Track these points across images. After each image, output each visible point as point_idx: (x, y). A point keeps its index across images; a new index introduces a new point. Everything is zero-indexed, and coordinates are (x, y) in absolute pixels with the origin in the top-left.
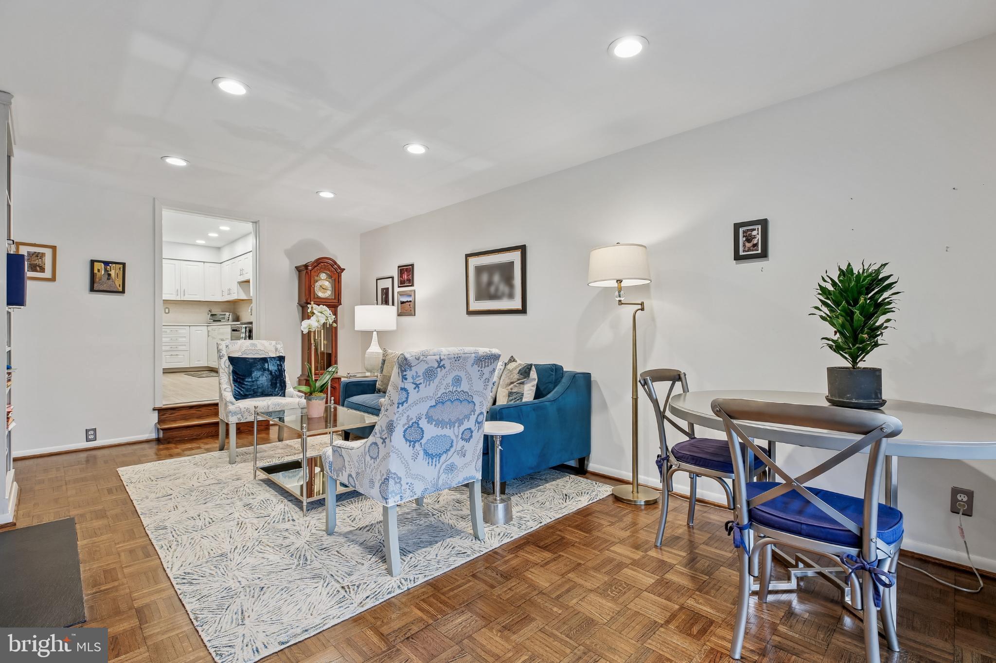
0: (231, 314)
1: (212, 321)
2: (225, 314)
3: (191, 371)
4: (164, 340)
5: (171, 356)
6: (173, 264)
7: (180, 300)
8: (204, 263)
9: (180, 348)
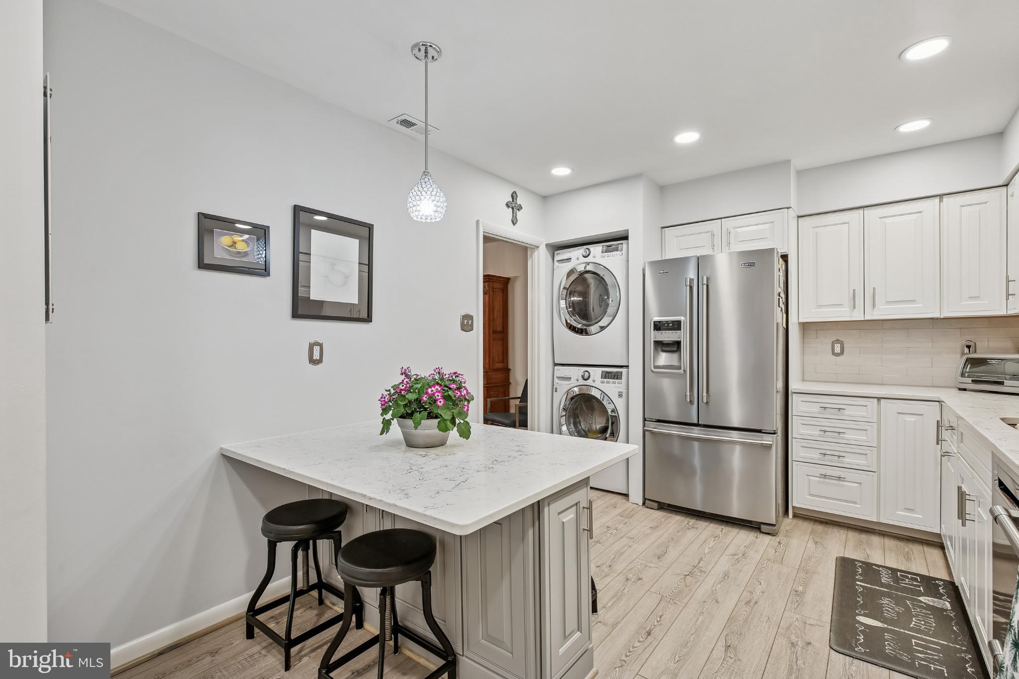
1: (969, 380)
3: (883, 534)
4: (802, 431)
5: (822, 480)
6: (844, 223)
7: (863, 319)
8: (941, 201)
9: (849, 460)
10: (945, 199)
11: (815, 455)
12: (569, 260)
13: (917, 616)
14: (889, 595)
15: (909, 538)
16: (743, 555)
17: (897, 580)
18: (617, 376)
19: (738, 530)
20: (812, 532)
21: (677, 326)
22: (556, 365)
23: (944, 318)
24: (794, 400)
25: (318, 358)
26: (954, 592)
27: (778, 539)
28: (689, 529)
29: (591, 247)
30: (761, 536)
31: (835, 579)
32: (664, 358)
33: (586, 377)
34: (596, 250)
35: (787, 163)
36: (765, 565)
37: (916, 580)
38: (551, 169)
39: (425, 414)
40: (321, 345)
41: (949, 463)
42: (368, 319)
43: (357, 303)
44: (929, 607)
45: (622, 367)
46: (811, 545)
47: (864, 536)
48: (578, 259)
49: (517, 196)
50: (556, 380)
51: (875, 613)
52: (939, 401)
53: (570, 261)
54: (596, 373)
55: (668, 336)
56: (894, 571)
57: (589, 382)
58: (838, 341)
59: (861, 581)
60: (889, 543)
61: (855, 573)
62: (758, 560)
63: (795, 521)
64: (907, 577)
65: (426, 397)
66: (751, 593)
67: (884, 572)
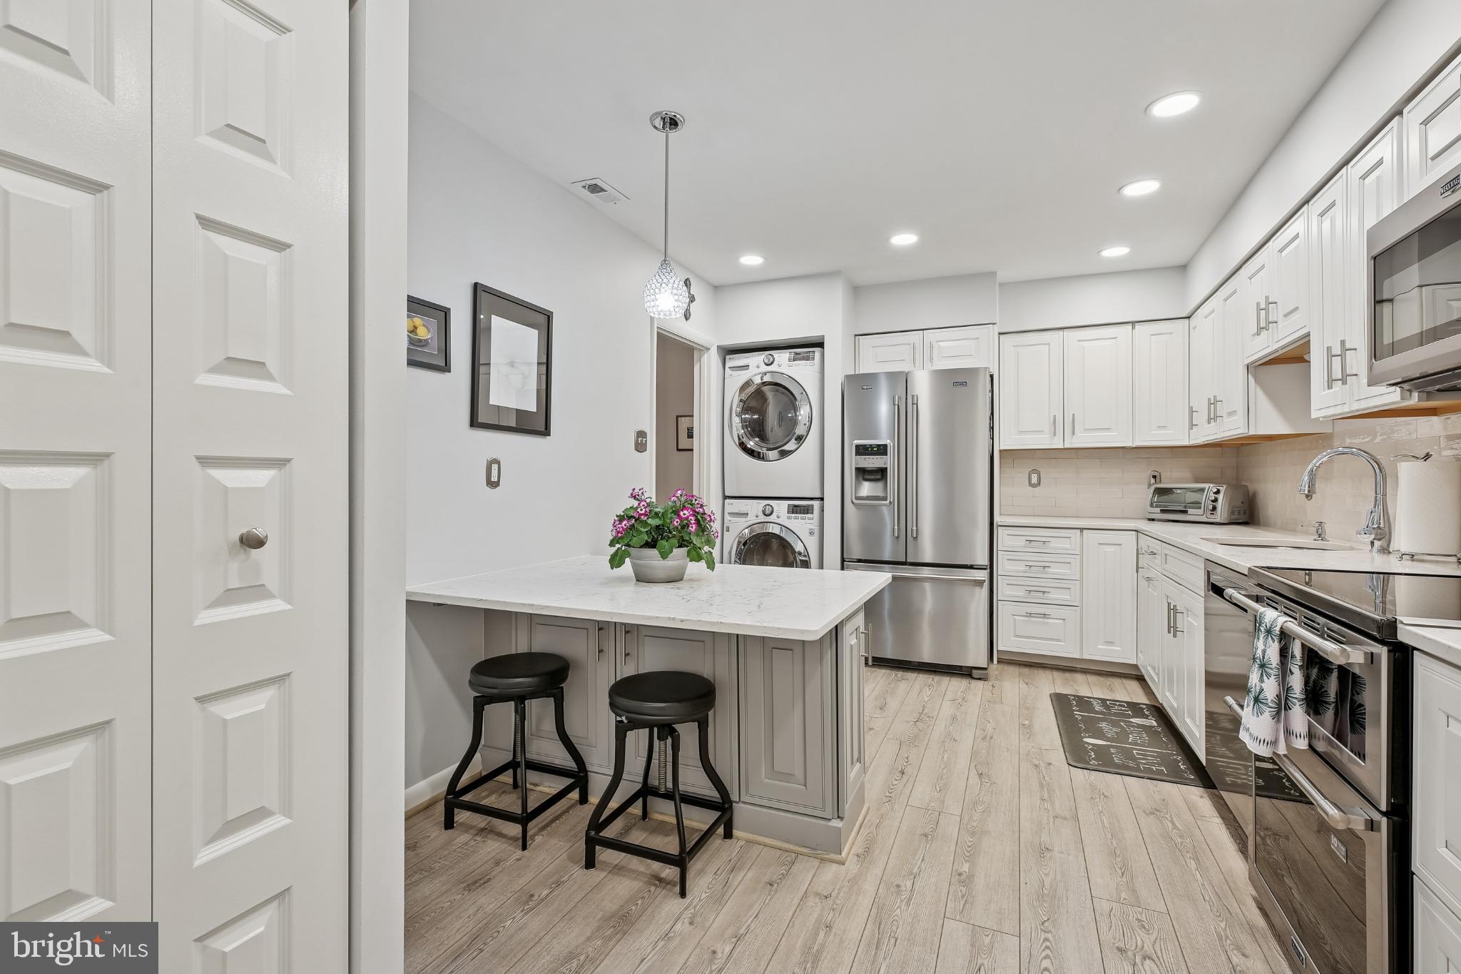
0: (1223, 489)
1: (1158, 510)
2: (1202, 490)
3: (1085, 671)
4: (1008, 567)
5: (1027, 619)
6: (1044, 344)
7: (1061, 446)
8: (1133, 328)
9: (1055, 596)
10: (1137, 327)
11: (1020, 593)
12: (746, 367)
13: (1132, 733)
14: (1104, 720)
15: (1108, 673)
16: (963, 699)
17: (1108, 707)
18: (807, 510)
19: (949, 678)
20: (1020, 675)
21: (882, 450)
22: (725, 497)
23: (1134, 448)
24: (1001, 534)
25: (496, 480)
26: (1159, 712)
27: (990, 683)
28: (899, 680)
29: (776, 354)
30: (973, 682)
31: (1055, 712)
32: (867, 489)
33: (767, 512)
34: (782, 357)
35: (993, 274)
36: (987, 706)
37: (1124, 706)
38: (738, 258)
39: (675, 541)
40: (498, 463)
41: (1150, 589)
42: (546, 432)
43: (535, 411)
44: (1139, 726)
45: (812, 499)
46: (1023, 686)
47: (1068, 675)
48: (758, 367)
49: (690, 285)
50: (727, 517)
51: (1099, 734)
52: (1135, 531)
53: (748, 369)
54: (781, 507)
55: (872, 462)
56: (1103, 701)
57: (773, 518)
58: (1034, 471)
59: (1077, 711)
60: (1092, 678)
61: (1071, 705)
62: (979, 703)
63: (1000, 666)
64: (1115, 705)
65: (677, 522)
66: (984, 730)
67: (1095, 703)
